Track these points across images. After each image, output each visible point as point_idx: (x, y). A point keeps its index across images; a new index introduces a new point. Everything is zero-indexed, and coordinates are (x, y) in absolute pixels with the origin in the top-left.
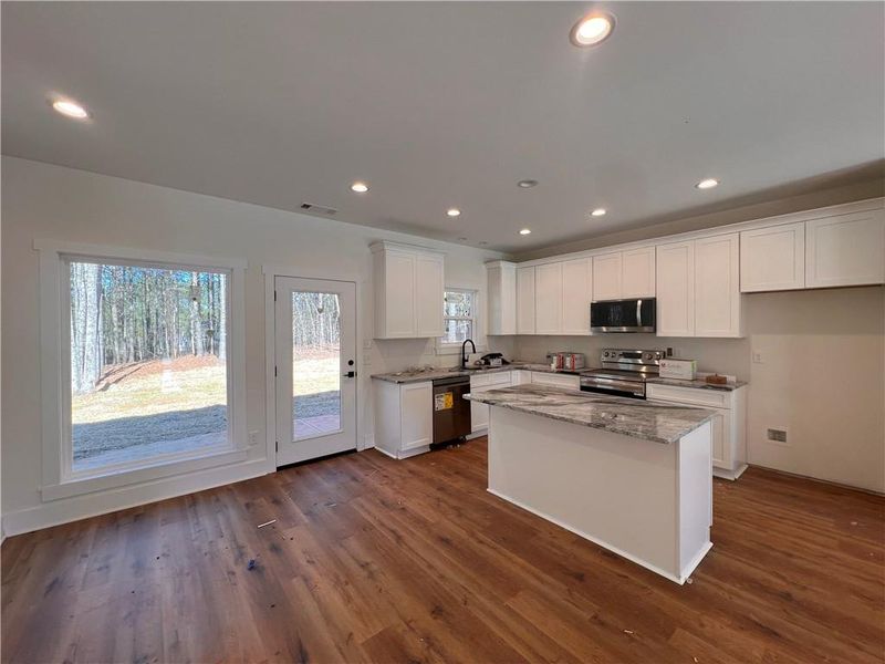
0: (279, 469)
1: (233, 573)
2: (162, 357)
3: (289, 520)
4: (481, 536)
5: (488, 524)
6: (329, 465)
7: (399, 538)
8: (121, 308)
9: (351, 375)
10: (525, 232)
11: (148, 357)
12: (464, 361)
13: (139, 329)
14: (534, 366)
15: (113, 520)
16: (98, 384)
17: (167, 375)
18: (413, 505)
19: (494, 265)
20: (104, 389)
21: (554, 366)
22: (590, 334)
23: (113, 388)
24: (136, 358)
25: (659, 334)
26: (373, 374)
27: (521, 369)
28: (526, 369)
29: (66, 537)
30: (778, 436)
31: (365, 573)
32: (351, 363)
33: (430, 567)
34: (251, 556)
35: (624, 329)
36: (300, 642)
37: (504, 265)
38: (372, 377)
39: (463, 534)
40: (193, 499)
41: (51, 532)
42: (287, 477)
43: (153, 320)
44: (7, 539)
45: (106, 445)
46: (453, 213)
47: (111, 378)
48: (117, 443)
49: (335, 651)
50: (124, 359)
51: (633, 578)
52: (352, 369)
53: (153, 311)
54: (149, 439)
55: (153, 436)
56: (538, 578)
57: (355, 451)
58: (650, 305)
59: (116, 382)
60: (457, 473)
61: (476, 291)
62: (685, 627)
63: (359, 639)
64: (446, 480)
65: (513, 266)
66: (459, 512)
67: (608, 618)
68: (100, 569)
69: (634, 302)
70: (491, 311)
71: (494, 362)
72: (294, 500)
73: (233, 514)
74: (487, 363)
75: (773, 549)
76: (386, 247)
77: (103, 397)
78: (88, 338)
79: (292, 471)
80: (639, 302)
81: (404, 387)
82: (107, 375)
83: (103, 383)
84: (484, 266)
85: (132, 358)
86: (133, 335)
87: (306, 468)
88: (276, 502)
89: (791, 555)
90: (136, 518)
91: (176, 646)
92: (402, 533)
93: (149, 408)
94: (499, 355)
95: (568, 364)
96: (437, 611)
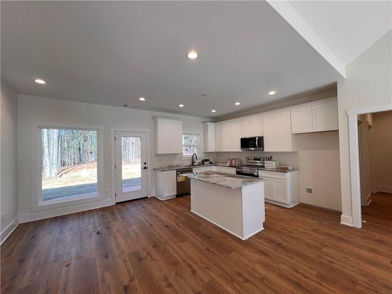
0: (116, 203)
1: (92, 235)
2: (84, 163)
3: (115, 219)
4: (181, 225)
5: (185, 221)
6: (135, 202)
7: (151, 225)
8: (68, 143)
9: (145, 168)
10: (214, 111)
11: (79, 164)
12: (193, 162)
13: (76, 151)
14: (221, 164)
15: (55, 219)
16: (58, 174)
17: (85, 170)
18: (161, 216)
19: (205, 124)
20: (60, 176)
21: (228, 164)
22: (241, 151)
23: (64, 176)
24: (74, 164)
25: (265, 151)
26: (155, 167)
27: (216, 165)
28: (218, 165)
29: (39, 224)
30: (310, 191)
31: (135, 235)
32: (145, 163)
33: (158, 234)
34: (99, 229)
35: (253, 149)
36: (107, 253)
37: (209, 124)
38: (154, 169)
39: (175, 224)
40: (83, 213)
41: (34, 222)
42: (119, 206)
43: (82, 148)
44: (20, 224)
45: (57, 196)
46: (181, 106)
47: (64, 172)
48: (61, 195)
49: (118, 255)
50: (70, 164)
51: (228, 238)
52: (145, 166)
53: (81, 144)
54: (73, 194)
55: (74, 193)
56: (194, 238)
57: (147, 197)
58: (261, 139)
59: (65, 173)
60: (182, 205)
61: (199, 134)
62: (236, 252)
63: (126, 253)
64: (177, 207)
65: (214, 124)
66: (176, 218)
67: (211, 249)
68: (49, 233)
69: (255, 138)
70: (205, 142)
71: (206, 163)
72: (119, 214)
73: (96, 217)
74: (203, 163)
75: (286, 230)
76: (158, 119)
77: (59, 179)
78: (54, 155)
79: (122, 204)
80: (257, 138)
81: (164, 172)
82: (62, 171)
83: (60, 174)
84: (202, 124)
85: (73, 164)
86: (73, 154)
87: (127, 204)
88: (112, 214)
89: (291, 232)
90: (64, 218)
91: (69, 253)
92: (153, 224)
93: (76, 183)
94: (208, 160)
95: (233, 163)
96: (155, 246)
